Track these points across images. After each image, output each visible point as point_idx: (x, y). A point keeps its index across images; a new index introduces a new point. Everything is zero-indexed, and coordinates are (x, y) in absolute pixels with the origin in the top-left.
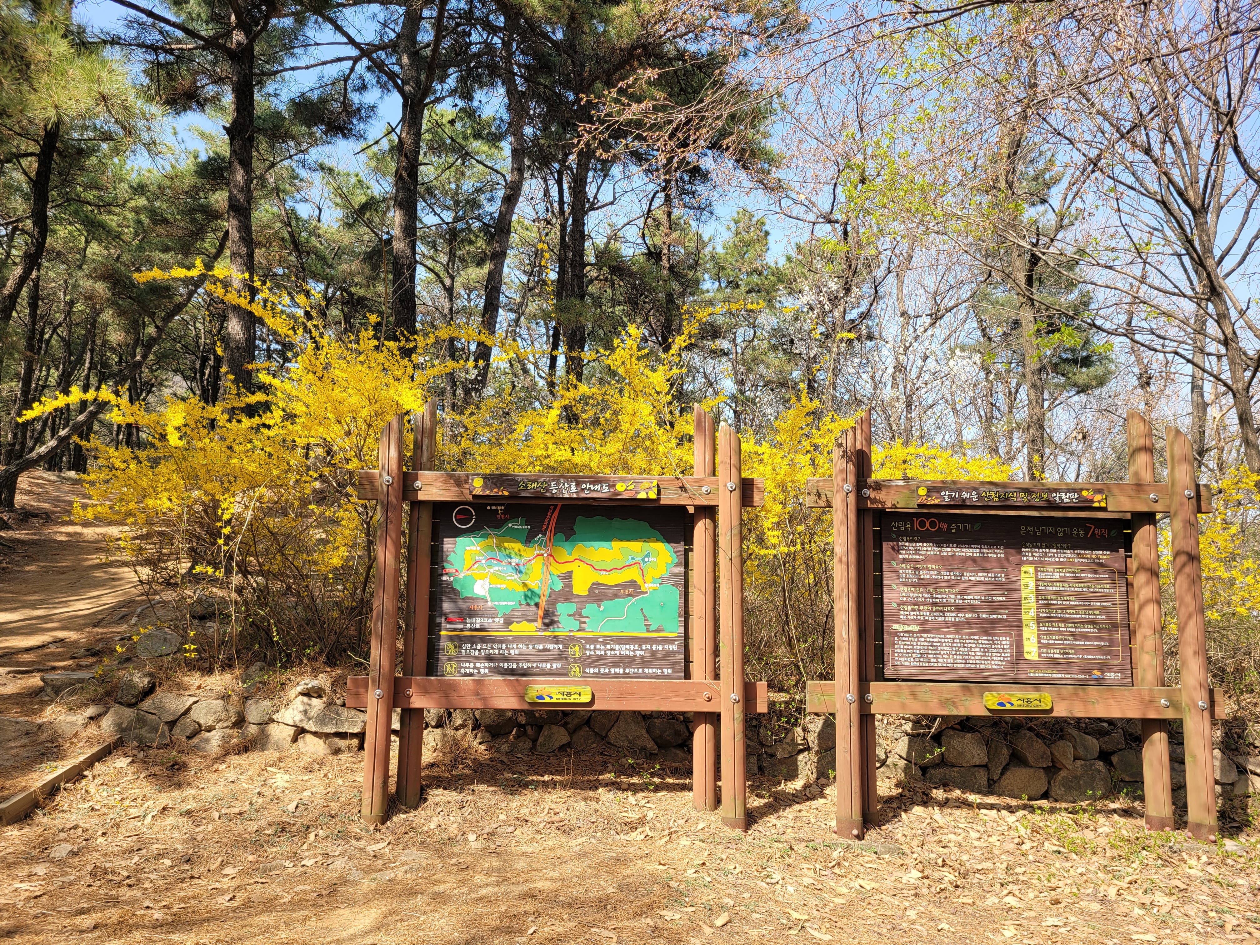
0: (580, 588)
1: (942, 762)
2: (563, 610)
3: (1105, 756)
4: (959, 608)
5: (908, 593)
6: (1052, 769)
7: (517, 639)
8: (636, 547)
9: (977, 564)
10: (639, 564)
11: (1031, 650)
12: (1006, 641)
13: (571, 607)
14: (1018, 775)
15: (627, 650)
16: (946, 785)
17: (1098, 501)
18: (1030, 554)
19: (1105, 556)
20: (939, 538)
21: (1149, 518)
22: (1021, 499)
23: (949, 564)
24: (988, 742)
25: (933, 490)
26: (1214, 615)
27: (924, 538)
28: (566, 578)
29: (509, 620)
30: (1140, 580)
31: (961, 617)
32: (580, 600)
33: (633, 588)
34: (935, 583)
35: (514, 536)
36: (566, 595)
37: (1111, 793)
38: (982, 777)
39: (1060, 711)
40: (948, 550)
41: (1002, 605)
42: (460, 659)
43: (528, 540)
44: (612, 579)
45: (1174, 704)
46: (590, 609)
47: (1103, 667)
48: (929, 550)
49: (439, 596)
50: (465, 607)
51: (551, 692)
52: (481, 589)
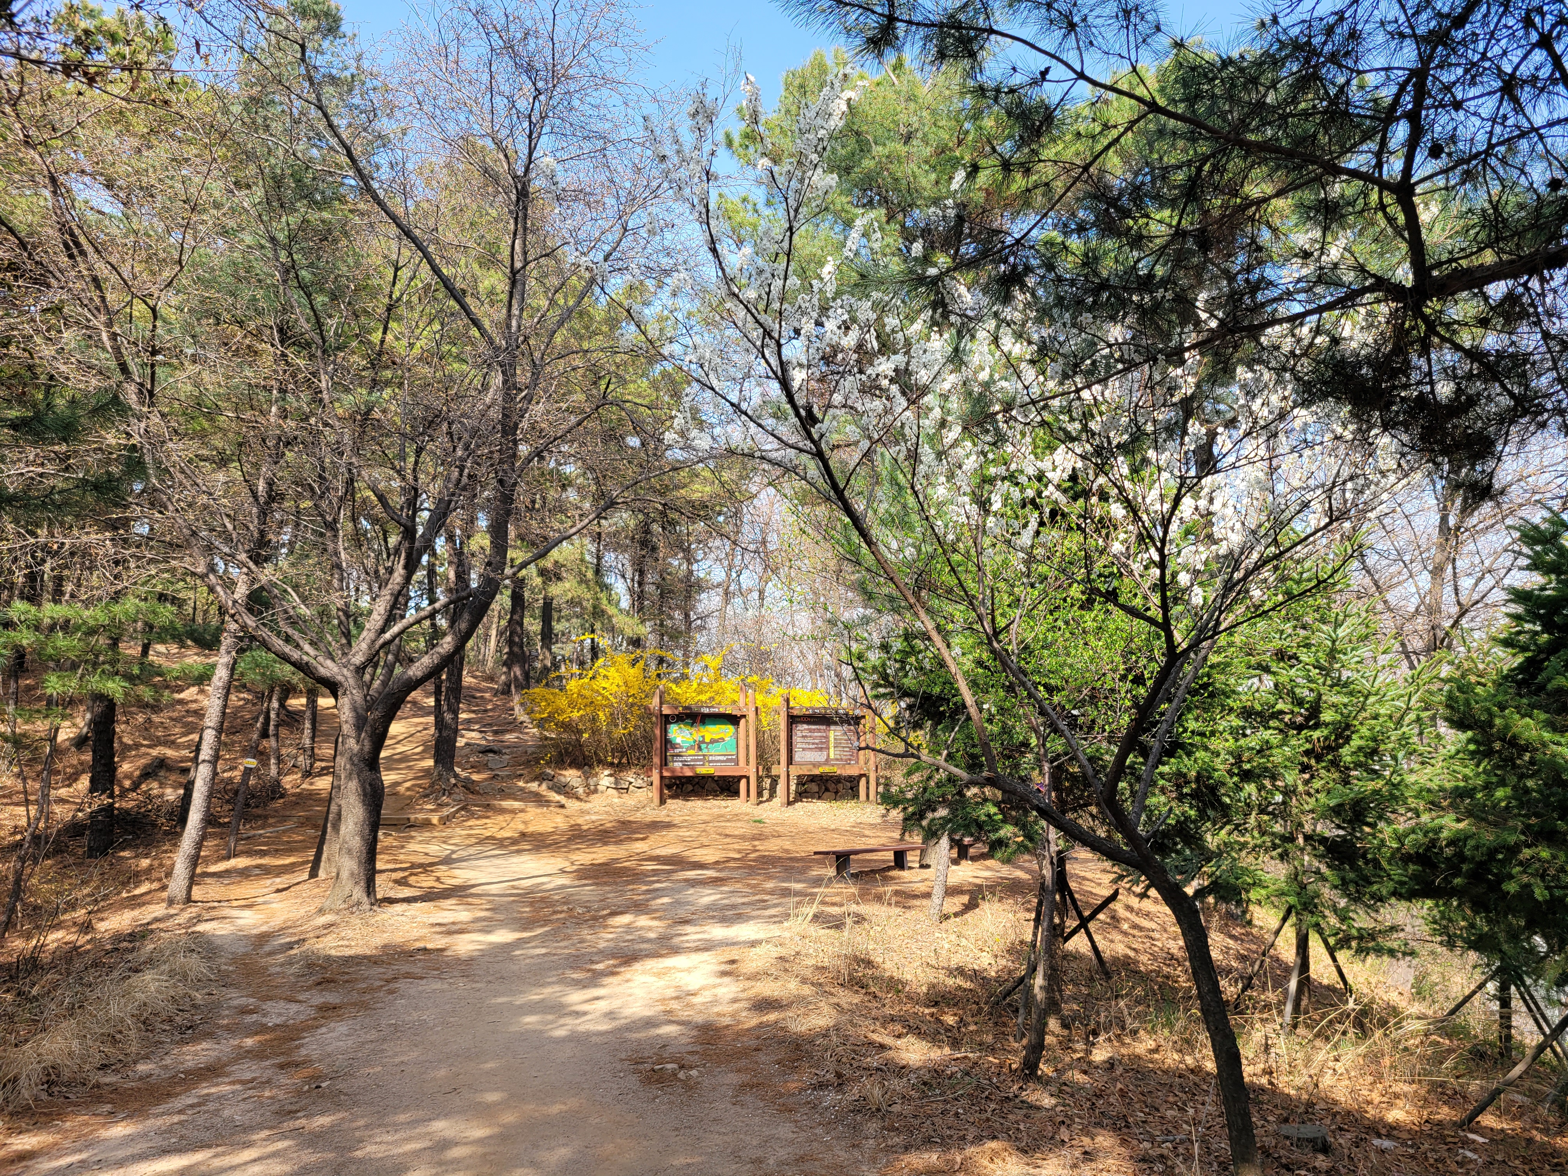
0: (707, 740)
1: (806, 791)
2: (703, 746)
3: (849, 788)
4: (813, 743)
5: (799, 739)
6: (836, 793)
7: (690, 755)
8: (723, 727)
9: (819, 731)
10: (725, 732)
11: (832, 756)
12: (825, 753)
14: (827, 794)
15: (721, 758)
16: (806, 796)
17: (851, 712)
18: (832, 727)
19: (852, 727)
20: (808, 723)
23: (810, 731)
24: (817, 785)
25: (808, 709)
27: (803, 723)
28: (704, 736)
29: (687, 749)
30: (861, 735)
31: (814, 746)
32: (708, 743)
33: (722, 739)
34: (806, 736)
35: (687, 724)
36: (704, 741)
37: (850, 798)
38: (817, 795)
39: (839, 774)
40: (810, 727)
41: (825, 742)
42: (674, 761)
43: (692, 726)
44: (716, 737)
45: (867, 771)
46: (711, 746)
47: (850, 760)
48: (805, 726)
49: (667, 743)
50: (674, 746)
51: (702, 770)
52: (678, 740)
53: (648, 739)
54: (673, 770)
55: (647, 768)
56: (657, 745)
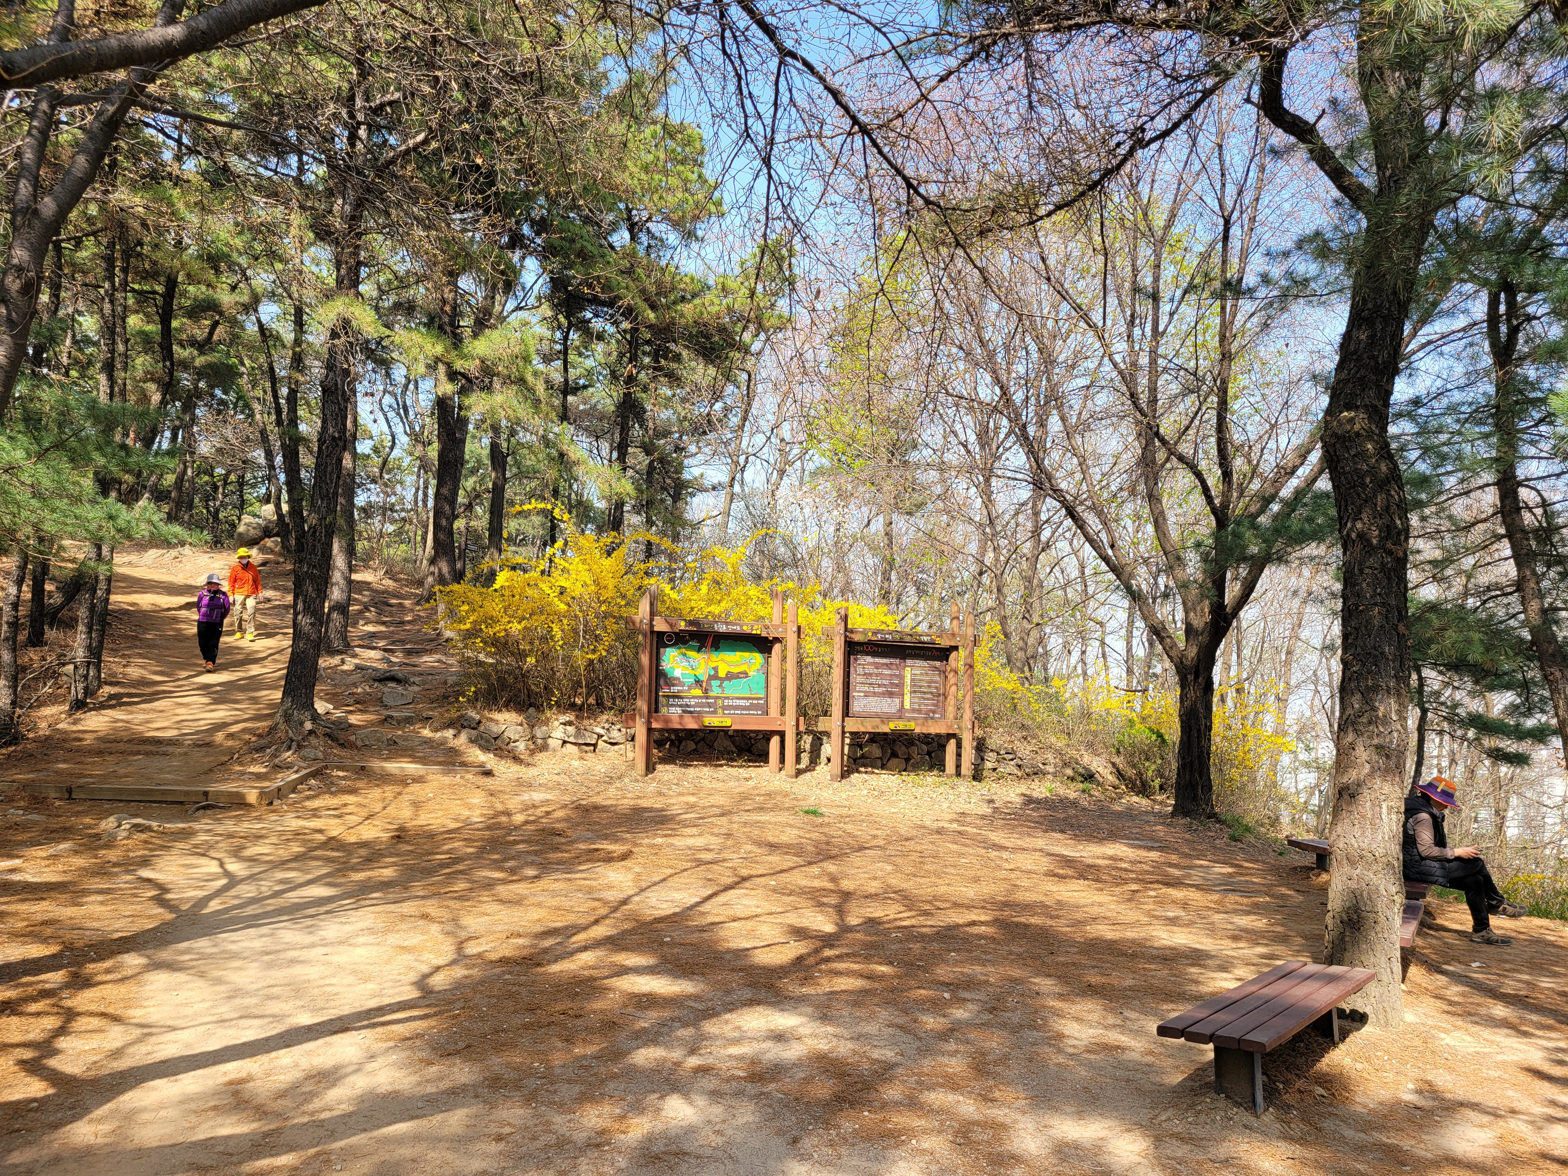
0: (722, 674)
1: (863, 756)
2: (715, 683)
3: (929, 753)
4: (879, 686)
5: (859, 679)
6: (907, 760)
7: (694, 697)
8: (747, 655)
9: (890, 666)
10: (749, 663)
11: (907, 705)
12: (897, 701)
13: (718, 682)
14: (894, 761)
15: (742, 703)
16: (865, 766)
17: (938, 641)
18: (909, 662)
19: (938, 664)
20: (874, 654)
21: (956, 648)
22: (908, 639)
23: (877, 666)
24: (882, 747)
25: (875, 633)
26: (977, 690)
27: (868, 654)
28: (715, 669)
29: (690, 687)
30: (951, 675)
31: (881, 690)
32: (722, 680)
33: (745, 674)
34: (870, 674)
35: (691, 648)
36: (715, 677)
37: (931, 768)
38: (879, 763)
39: (918, 730)
40: (877, 660)
41: (897, 685)
42: (669, 705)
43: (699, 651)
44: (735, 670)
45: (959, 728)
46: (726, 683)
47: (934, 712)
48: (869, 659)
49: (659, 676)
50: (670, 682)
51: (714, 721)
52: (677, 673)
53: (630, 671)
54: (667, 720)
55: (626, 714)
56: (644, 679)
